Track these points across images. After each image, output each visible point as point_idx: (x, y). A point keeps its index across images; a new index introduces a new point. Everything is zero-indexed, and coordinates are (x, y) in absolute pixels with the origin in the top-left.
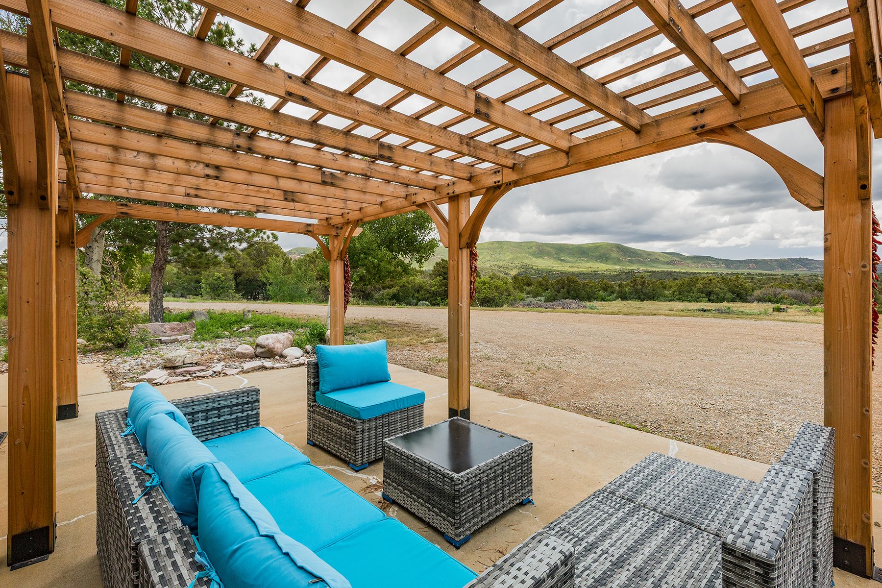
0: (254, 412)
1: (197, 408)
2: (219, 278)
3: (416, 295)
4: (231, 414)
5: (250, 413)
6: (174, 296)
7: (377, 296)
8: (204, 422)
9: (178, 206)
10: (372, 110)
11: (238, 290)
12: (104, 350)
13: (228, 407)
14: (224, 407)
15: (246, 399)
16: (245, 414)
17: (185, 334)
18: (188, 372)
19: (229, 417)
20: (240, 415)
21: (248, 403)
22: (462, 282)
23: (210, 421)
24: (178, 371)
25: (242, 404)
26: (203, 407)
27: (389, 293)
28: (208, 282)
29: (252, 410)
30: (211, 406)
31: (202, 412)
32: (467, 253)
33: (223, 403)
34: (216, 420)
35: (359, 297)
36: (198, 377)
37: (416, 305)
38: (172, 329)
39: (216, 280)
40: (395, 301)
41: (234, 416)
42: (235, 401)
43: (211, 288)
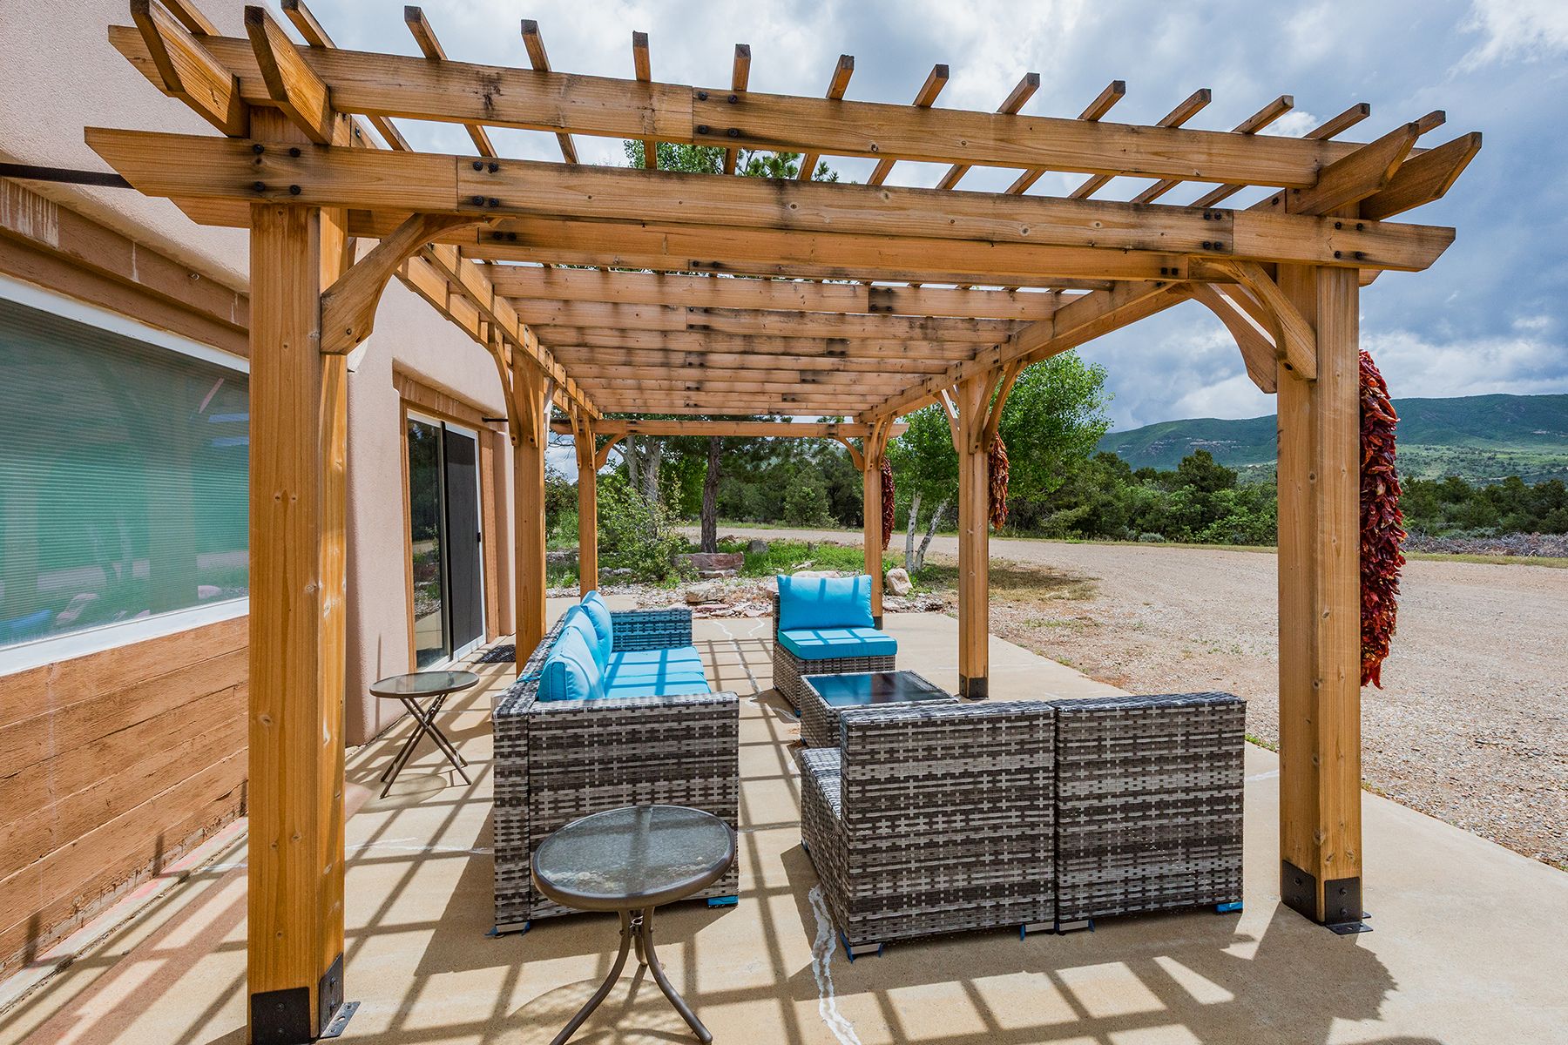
0: (687, 631)
1: (636, 619)
2: (808, 494)
3: (1139, 521)
4: (665, 630)
5: (683, 631)
6: (756, 521)
7: (1045, 523)
8: (641, 633)
9: (681, 417)
10: (782, 319)
11: (833, 512)
12: (646, 581)
13: (662, 622)
14: (658, 622)
15: (678, 618)
16: (678, 631)
17: (732, 568)
18: (709, 610)
19: (663, 632)
20: (673, 632)
21: (680, 621)
22: (973, 500)
23: (646, 633)
24: (699, 607)
25: (676, 622)
26: (641, 619)
27: (1066, 516)
28: (794, 500)
29: (685, 629)
30: (647, 619)
31: (640, 623)
32: (983, 459)
33: (658, 618)
34: (652, 633)
35: (1013, 523)
36: (717, 616)
37: (1136, 539)
38: (719, 562)
39: (804, 498)
40: (1080, 532)
41: (668, 632)
42: (668, 618)
43: (798, 511)
